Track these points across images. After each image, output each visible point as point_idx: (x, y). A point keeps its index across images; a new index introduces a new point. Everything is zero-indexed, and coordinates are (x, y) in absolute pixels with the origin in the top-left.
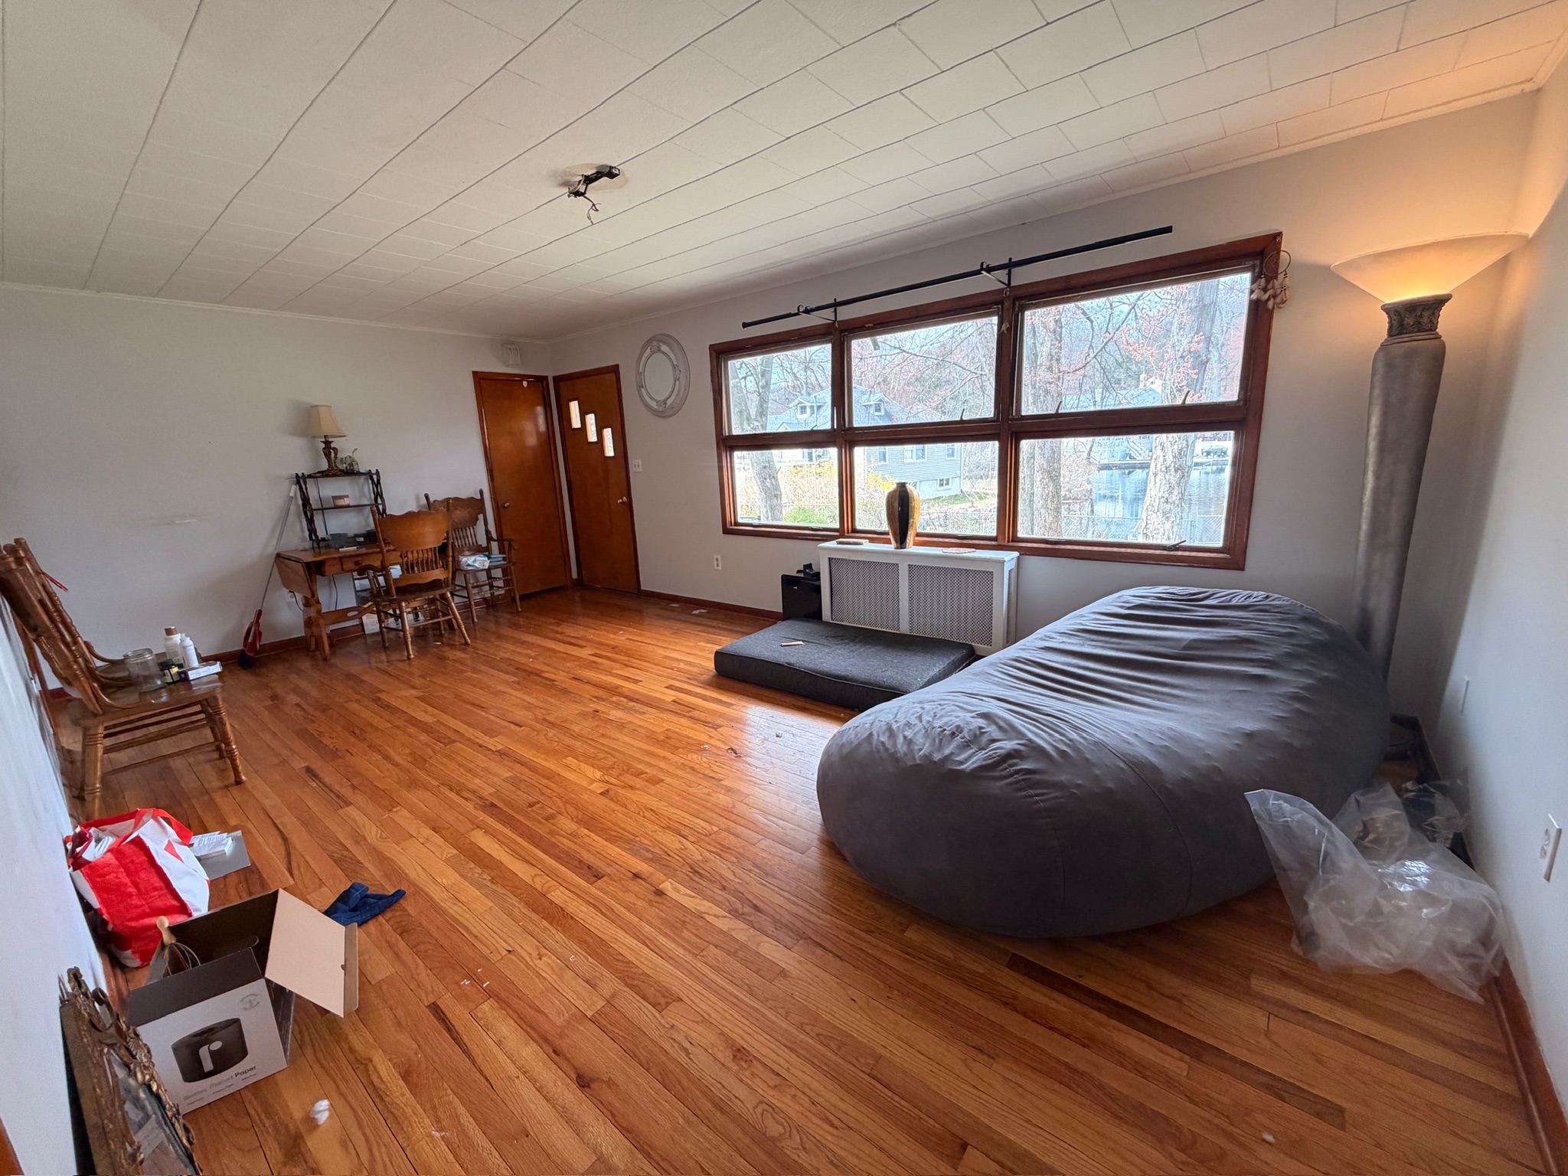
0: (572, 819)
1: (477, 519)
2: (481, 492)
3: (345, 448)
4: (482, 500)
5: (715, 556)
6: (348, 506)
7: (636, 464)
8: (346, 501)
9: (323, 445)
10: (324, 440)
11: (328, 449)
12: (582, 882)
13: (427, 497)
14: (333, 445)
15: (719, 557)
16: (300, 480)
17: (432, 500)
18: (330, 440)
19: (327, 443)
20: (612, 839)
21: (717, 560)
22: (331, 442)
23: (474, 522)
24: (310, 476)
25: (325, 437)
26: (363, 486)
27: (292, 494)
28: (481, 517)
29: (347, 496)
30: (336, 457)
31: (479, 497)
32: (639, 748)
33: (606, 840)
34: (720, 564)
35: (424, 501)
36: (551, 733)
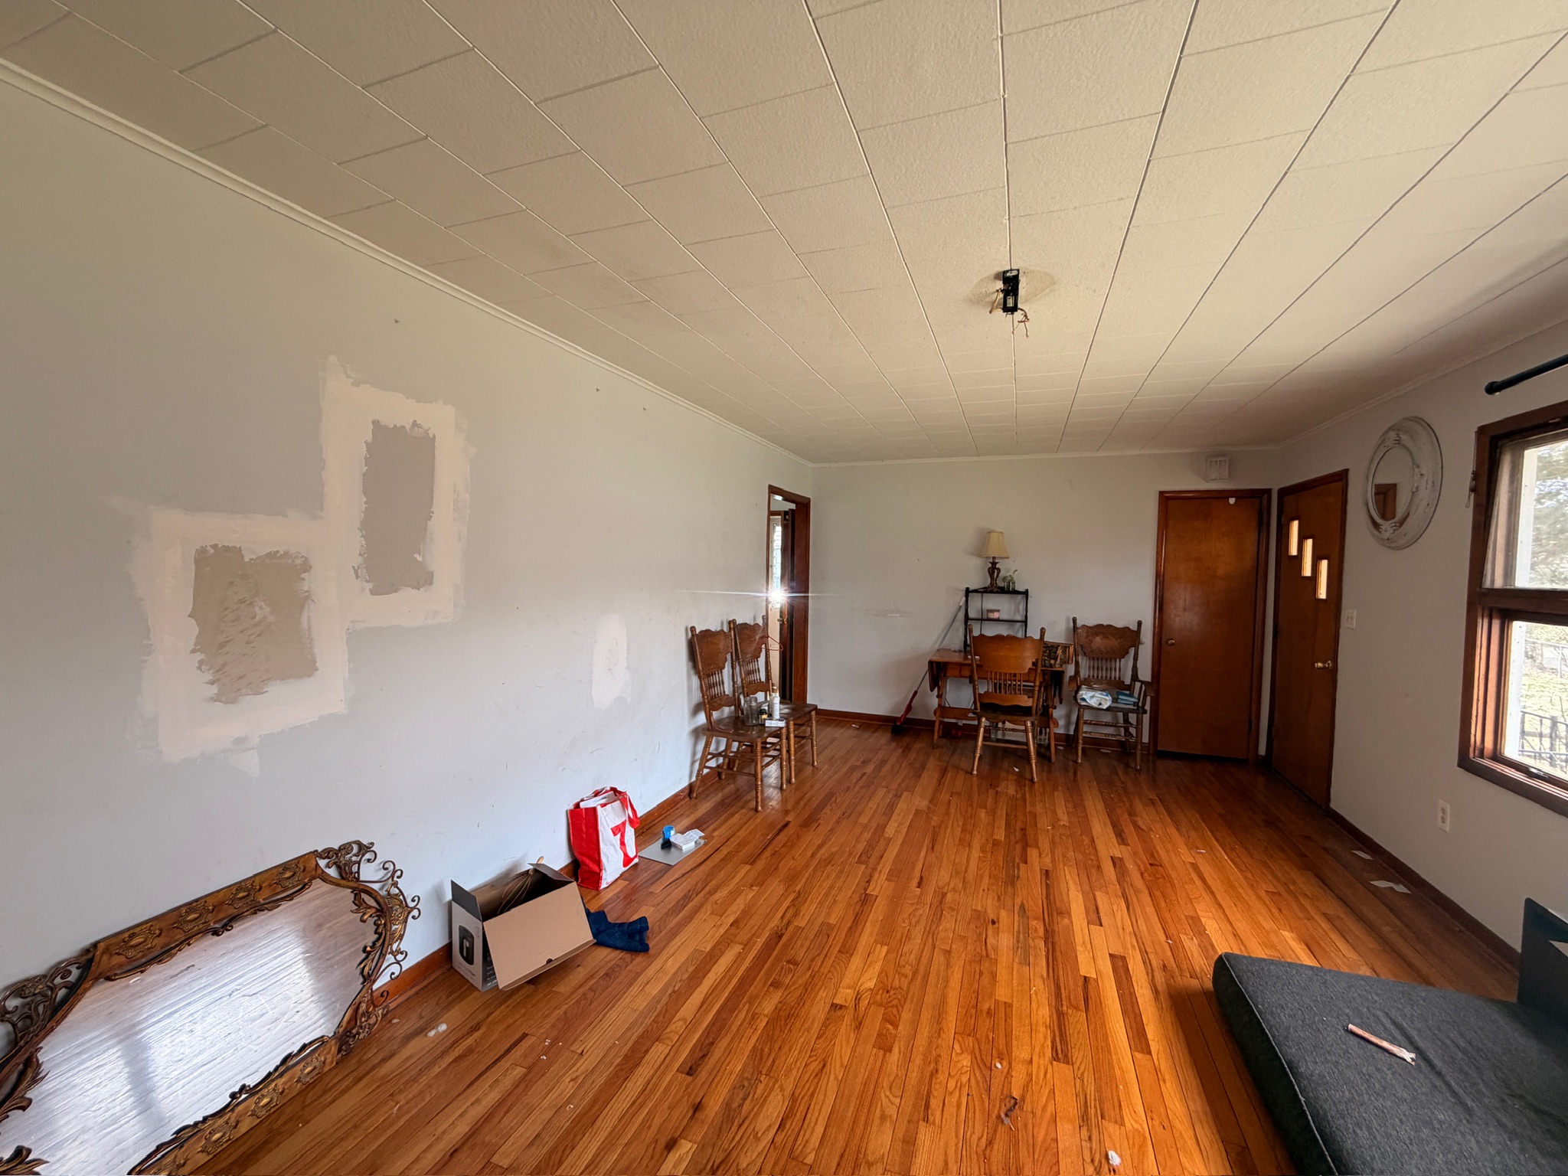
0: (781, 1002)
1: (1127, 653)
2: (1140, 624)
3: (1006, 568)
4: (1138, 632)
5: (1441, 803)
6: (998, 620)
7: (1351, 616)
8: (996, 615)
9: (990, 565)
10: (991, 561)
11: (993, 569)
12: (681, 1060)
13: (1074, 620)
14: (997, 566)
15: (1448, 809)
16: (968, 592)
17: (1079, 623)
18: (997, 561)
19: (994, 564)
20: (757, 1055)
21: (1444, 811)
22: (997, 563)
23: (1123, 654)
24: (976, 591)
25: (994, 558)
26: (1019, 603)
27: (961, 604)
28: (1132, 651)
29: (998, 611)
30: (997, 576)
31: (1135, 628)
32: (944, 996)
33: (754, 1047)
34: (1448, 820)
35: (1072, 624)
36: (925, 911)
